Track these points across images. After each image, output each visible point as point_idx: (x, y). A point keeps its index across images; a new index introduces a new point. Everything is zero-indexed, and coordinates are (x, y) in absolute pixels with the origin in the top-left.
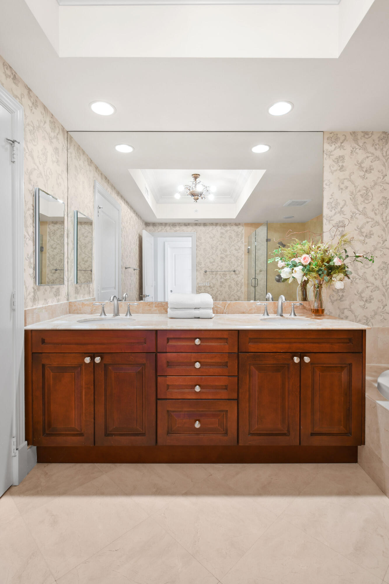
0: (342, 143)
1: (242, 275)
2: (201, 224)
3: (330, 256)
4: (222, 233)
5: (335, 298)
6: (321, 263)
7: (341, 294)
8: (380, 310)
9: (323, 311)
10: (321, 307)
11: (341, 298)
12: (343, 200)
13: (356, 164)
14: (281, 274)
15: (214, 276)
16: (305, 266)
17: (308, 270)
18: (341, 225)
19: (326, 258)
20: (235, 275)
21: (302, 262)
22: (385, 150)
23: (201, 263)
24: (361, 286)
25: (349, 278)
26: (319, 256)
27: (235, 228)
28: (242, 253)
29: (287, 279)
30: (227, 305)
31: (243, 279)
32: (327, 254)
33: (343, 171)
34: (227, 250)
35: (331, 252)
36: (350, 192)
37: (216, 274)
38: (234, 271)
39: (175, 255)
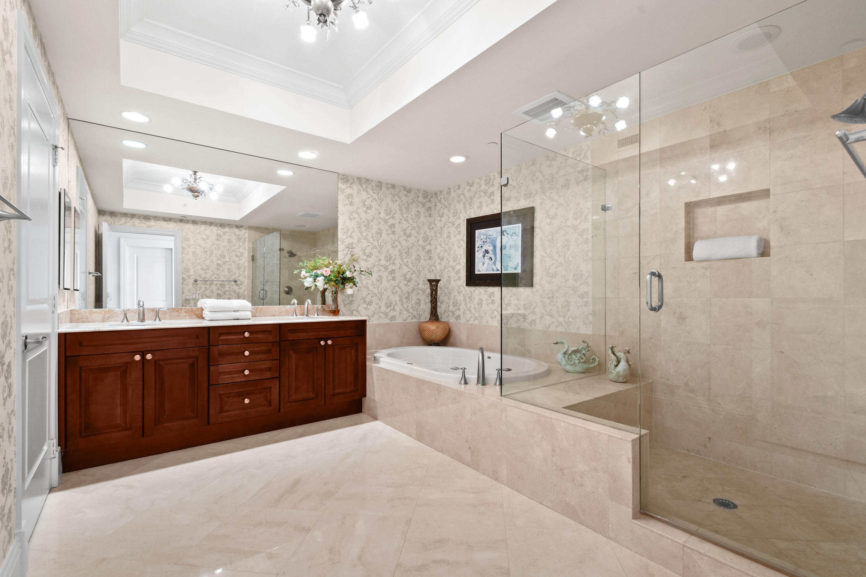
0: (351, 184)
1: (245, 286)
2: (188, 221)
3: (343, 270)
4: (218, 235)
5: (347, 302)
6: (337, 275)
7: (351, 299)
8: (377, 311)
9: (338, 311)
10: (337, 308)
11: (351, 302)
12: (352, 228)
13: (361, 201)
14: (304, 283)
15: (208, 287)
16: (326, 277)
17: (328, 280)
18: (350, 247)
19: (341, 271)
20: (237, 286)
21: (324, 273)
22: (380, 194)
23: (190, 269)
24: (364, 293)
25: (356, 286)
26: (336, 269)
27: (236, 231)
28: (245, 260)
29: (310, 287)
30: (259, 309)
31: (246, 291)
32: (342, 268)
33: (352, 205)
34: (225, 256)
35: (344, 267)
36: (357, 222)
37: (211, 284)
38: (235, 281)
39: (137, 257)
